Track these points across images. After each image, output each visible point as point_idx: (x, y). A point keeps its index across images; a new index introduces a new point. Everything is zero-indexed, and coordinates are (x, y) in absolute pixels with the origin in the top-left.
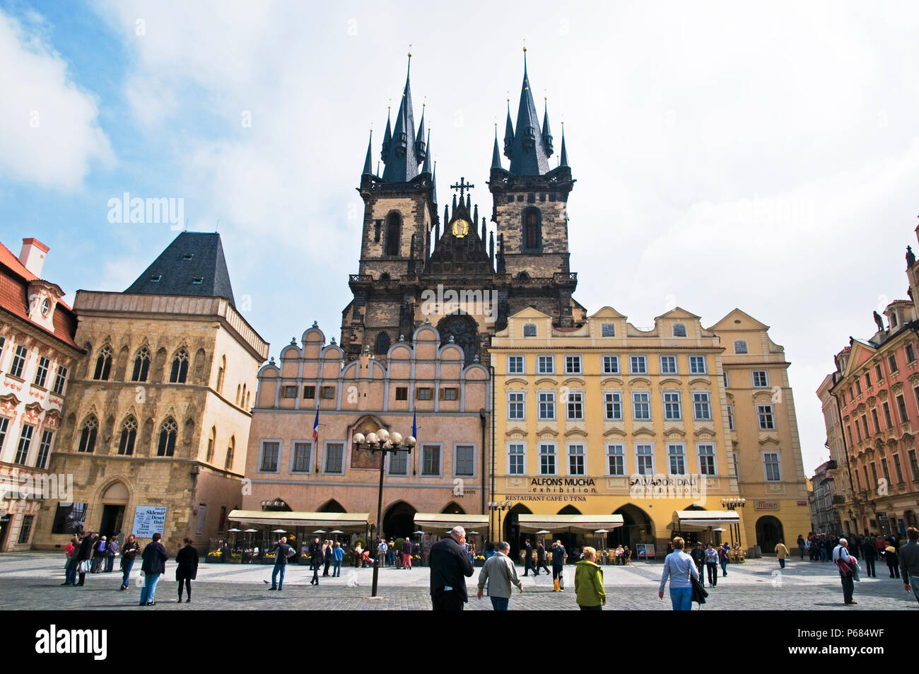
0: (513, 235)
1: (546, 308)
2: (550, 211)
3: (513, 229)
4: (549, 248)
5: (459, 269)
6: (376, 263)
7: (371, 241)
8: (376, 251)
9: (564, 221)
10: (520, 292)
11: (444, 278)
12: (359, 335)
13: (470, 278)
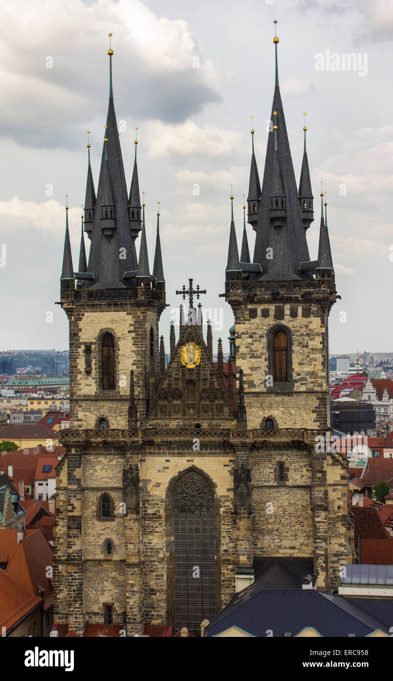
0: (256, 365)
1: (297, 465)
2: (304, 331)
3: (257, 357)
4: (302, 384)
5: (191, 411)
6: (89, 402)
7: (81, 373)
8: (89, 386)
9: (321, 346)
10: (265, 445)
11: (173, 424)
12: (77, 504)
13: (205, 424)
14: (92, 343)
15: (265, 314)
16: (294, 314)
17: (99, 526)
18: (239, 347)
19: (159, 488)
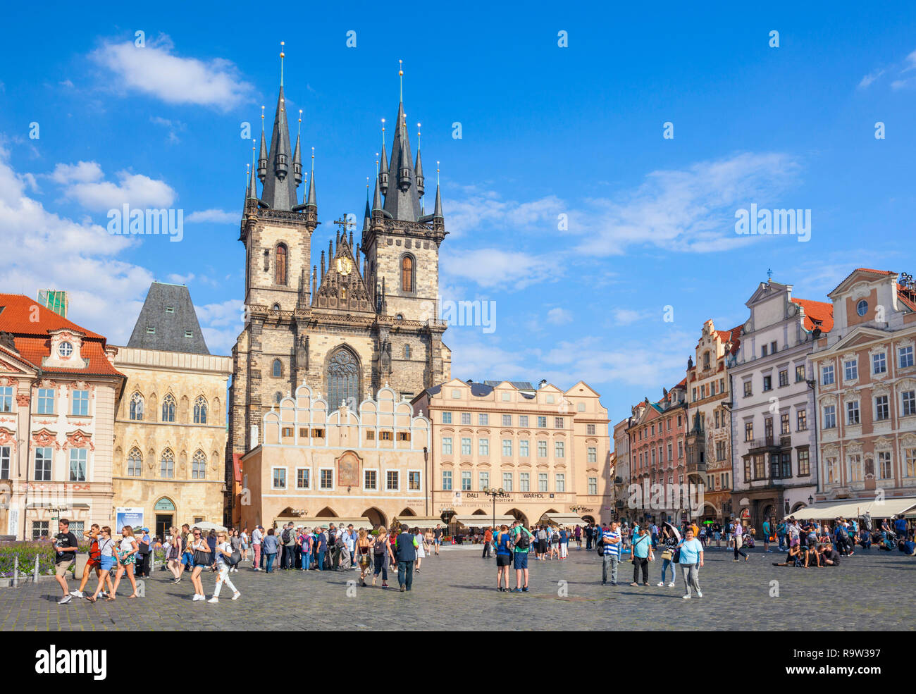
0: (391, 277)
1: (418, 347)
2: (424, 258)
3: (392, 272)
4: (422, 293)
5: (344, 305)
6: (266, 291)
7: (260, 269)
8: (266, 280)
9: (436, 269)
10: (398, 331)
11: (331, 312)
13: (354, 314)
14: (270, 249)
15: (399, 243)
16: (418, 246)
17: (272, 382)
18: (379, 264)
19: (319, 357)
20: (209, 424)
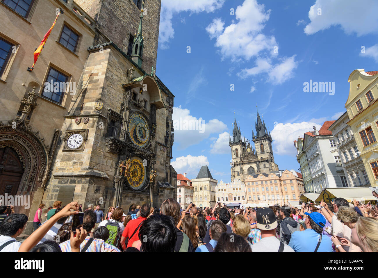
1: (267, 164)
2: (265, 144)
3: (258, 149)
4: (266, 152)
5: (250, 158)
6: (235, 159)
8: (234, 156)
10: (261, 161)
11: (247, 160)
12: (234, 173)
13: (252, 160)
14: (235, 150)
15: (259, 142)
16: (263, 142)
17: (238, 177)
18: (256, 148)
19: (246, 170)
20: (207, 190)
